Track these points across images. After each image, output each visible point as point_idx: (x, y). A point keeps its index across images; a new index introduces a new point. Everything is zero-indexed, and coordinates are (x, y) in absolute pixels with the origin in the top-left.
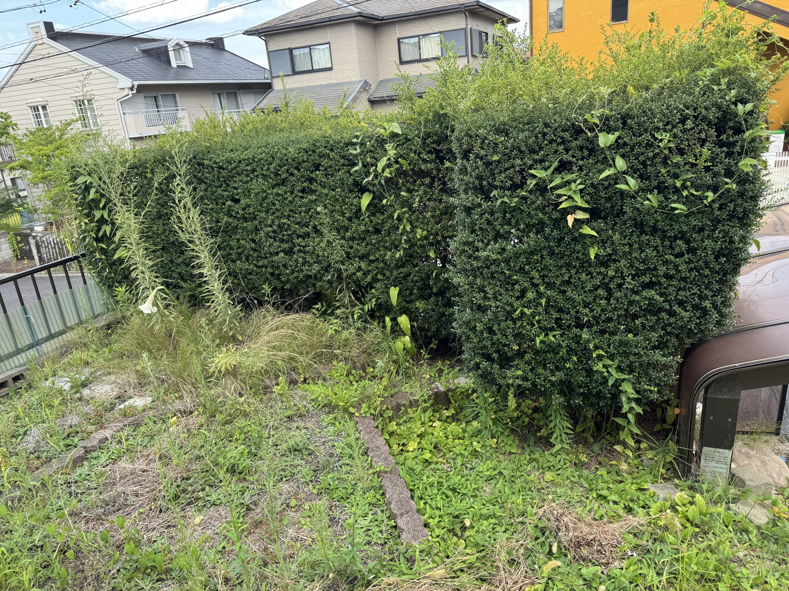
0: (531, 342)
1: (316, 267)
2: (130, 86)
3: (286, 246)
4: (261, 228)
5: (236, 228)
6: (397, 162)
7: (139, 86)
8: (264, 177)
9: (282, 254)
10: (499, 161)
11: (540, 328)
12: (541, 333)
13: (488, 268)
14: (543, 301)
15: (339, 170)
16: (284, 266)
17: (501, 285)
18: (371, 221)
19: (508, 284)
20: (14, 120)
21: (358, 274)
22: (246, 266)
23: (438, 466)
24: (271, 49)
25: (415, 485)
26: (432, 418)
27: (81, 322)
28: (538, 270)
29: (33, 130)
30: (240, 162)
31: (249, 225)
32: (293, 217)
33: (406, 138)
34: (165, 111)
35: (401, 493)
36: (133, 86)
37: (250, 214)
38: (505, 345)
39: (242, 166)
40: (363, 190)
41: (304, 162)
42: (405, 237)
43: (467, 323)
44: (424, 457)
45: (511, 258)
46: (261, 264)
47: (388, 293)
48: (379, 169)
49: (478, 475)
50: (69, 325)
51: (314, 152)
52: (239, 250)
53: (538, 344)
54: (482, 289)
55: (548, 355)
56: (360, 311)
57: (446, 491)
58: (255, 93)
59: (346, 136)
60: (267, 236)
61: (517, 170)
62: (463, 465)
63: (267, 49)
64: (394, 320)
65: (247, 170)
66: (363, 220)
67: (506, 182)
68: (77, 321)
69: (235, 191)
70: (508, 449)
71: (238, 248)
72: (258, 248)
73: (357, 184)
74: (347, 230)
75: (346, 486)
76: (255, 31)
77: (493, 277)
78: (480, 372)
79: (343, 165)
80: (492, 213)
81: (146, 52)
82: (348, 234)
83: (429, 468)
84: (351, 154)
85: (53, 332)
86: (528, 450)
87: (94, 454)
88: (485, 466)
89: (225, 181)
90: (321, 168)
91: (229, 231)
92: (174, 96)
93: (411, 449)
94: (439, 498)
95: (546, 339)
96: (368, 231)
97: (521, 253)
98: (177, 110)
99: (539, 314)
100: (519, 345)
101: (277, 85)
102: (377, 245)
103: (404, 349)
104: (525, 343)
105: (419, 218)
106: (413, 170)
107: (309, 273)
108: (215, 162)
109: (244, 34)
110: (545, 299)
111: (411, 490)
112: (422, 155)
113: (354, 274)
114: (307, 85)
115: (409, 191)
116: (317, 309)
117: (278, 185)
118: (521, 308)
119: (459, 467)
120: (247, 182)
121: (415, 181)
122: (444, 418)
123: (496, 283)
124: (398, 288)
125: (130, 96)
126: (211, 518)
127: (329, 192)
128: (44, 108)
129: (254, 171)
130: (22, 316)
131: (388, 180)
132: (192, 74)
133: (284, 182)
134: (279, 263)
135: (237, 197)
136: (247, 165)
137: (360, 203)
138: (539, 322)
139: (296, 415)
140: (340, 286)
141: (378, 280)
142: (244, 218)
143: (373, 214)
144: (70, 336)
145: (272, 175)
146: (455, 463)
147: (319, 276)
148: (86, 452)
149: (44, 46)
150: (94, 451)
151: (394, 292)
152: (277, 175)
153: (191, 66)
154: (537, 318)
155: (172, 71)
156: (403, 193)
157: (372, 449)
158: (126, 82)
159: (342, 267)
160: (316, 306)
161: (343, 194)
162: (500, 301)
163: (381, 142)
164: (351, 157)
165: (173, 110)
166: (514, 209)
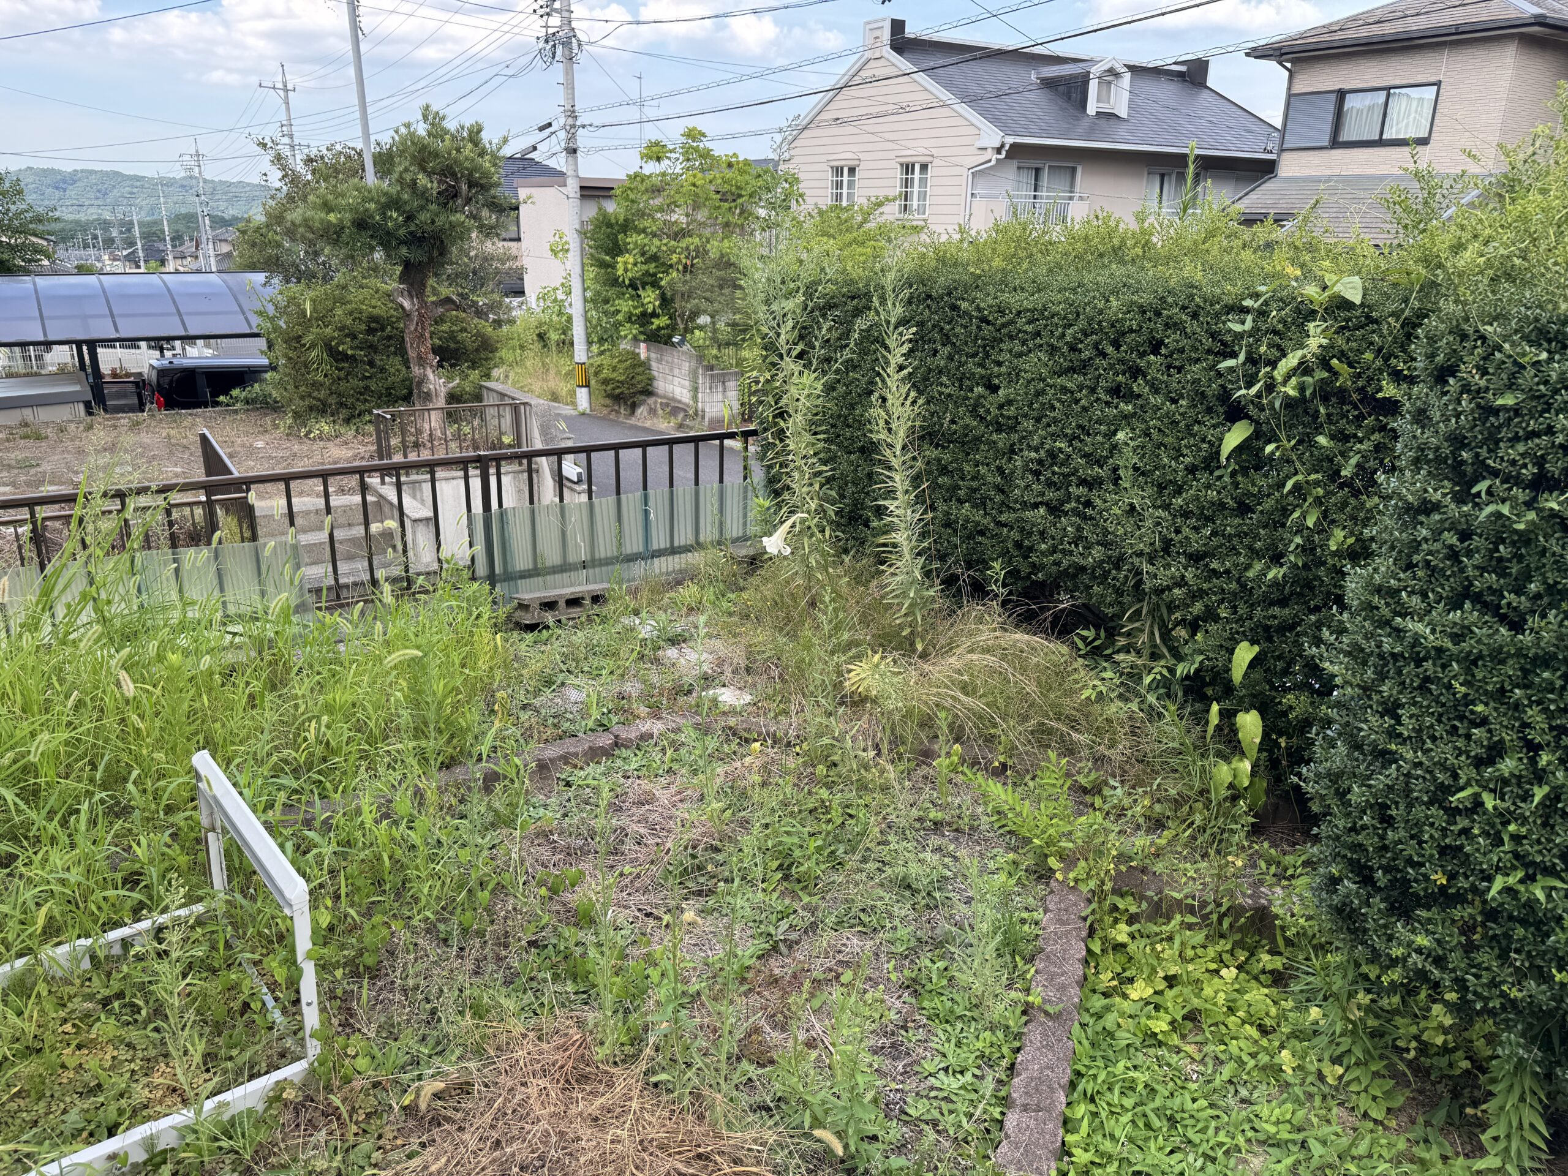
0: (1483, 879)
1: (1097, 552)
2: (998, 145)
3: (1051, 495)
4: (1021, 450)
5: (977, 439)
6: (1325, 363)
7: (1014, 146)
8: (1053, 350)
9: (1042, 510)
10: (1516, 411)
11: (1516, 855)
12: (1514, 868)
13: (1419, 662)
14: (1539, 793)
15: (1197, 361)
16: (1042, 533)
17: (1441, 715)
18: (1236, 485)
19: (1461, 718)
20: (803, 187)
21: (1176, 591)
22: (978, 516)
23: (1174, 1059)
24: (1298, 89)
25: (1089, 1067)
26: (1225, 956)
27: (719, 543)
28: (1546, 710)
29: (824, 208)
30: (1019, 312)
31: (1001, 439)
32: (1081, 441)
33: (1368, 317)
34: (1048, 197)
35: (1050, 1067)
36: (1003, 146)
37: (1009, 418)
38: (1410, 862)
39: (1021, 322)
40: (1235, 413)
41: (1131, 331)
42: (1298, 540)
43: (1334, 777)
44: (1151, 1023)
45: (1480, 656)
46: (1003, 518)
47: (1231, 652)
48: (1278, 375)
49: (1250, 1121)
50: (702, 540)
51: (1158, 314)
52: (975, 484)
53: (1493, 892)
54: (1391, 709)
55: (1520, 932)
56: (1165, 672)
57: (1152, 1116)
58: (1239, 180)
59: (1231, 290)
60: (1026, 469)
61: (1557, 441)
62: (1230, 1082)
63: (1289, 89)
64: (1228, 715)
65: (1025, 332)
66: (1220, 478)
67: (1525, 466)
68: (716, 537)
69: (996, 369)
70: (1364, 1103)
71: (973, 479)
72: (1006, 488)
73: (1225, 395)
74: (1179, 492)
75: (959, 1000)
76: (1274, 49)
77: (1423, 688)
78: (1336, 900)
79: (1209, 351)
80: (1465, 536)
81: (1049, 84)
82: (1178, 501)
83: (1152, 1051)
84: (1230, 330)
85: (676, 544)
86: (1418, 1132)
87: (624, 752)
88: (1277, 1111)
89: (984, 347)
90: (1163, 351)
91: (967, 443)
92: (1073, 170)
93: (1134, 995)
94: (1125, 1118)
95: (1521, 888)
96: (1222, 506)
97: (1509, 655)
98: (1071, 198)
99: (1524, 821)
100: (1452, 877)
101: (1290, 166)
102: (1235, 541)
103: (1231, 786)
104: (1467, 877)
105: (1345, 504)
106: (1361, 390)
107: (1082, 562)
108: (979, 309)
109: (1248, 55)
110: (1546, 789)
111: (1078, 1074)
112: (1393, 361)
113: (1169, 588)
114: (1357, 172)
115: (1342, 437)
116: (1084, 639)
117: (1073, 370)
118: (1477, 789)
119: (1217, 1082)
120: (1020, 355)
121: (1360, 418)
122: (1256, 967)
123: (1429, 707)
124: (1256, 649)
125: (993, 163)
126: (715, 934)
127: (1163, 404)
128: (852, 171)
129: (1038, 334)
130: (640, 506)
131: (1289, 404)
132: (1121, 131)
133: (1083, 367)
134: (1033, 525)
135: (997, 381)
136: (1029, 322)
137: (1221, 440)
138: (1516, 838)
139: (949, 824)
140: (1138, 606)
141: (1216, 619)
142: (998, 423)
143: (1244, 471)
144: (695, 558)
145: (1065, 349)
146: (1215, 1072)
147: (1098, 572)
148: (616, 744)
149: (882, 62)
150: (627, 747)
151: (1244, 654)
152: (1073, 349)
153: (1123, 114)
154: (1512, 828)
155: (1085, 123)
156: (1322, 440)
157: (1048, 957)
158: (993, 136)
159: (1146, 567)
160: (1085, 633)
161: (1191, 413)
162: (1426, 752)
163: (1305, 314)
164: (1228, 338)
165: (1063, 198)
166: (1526, 539)
